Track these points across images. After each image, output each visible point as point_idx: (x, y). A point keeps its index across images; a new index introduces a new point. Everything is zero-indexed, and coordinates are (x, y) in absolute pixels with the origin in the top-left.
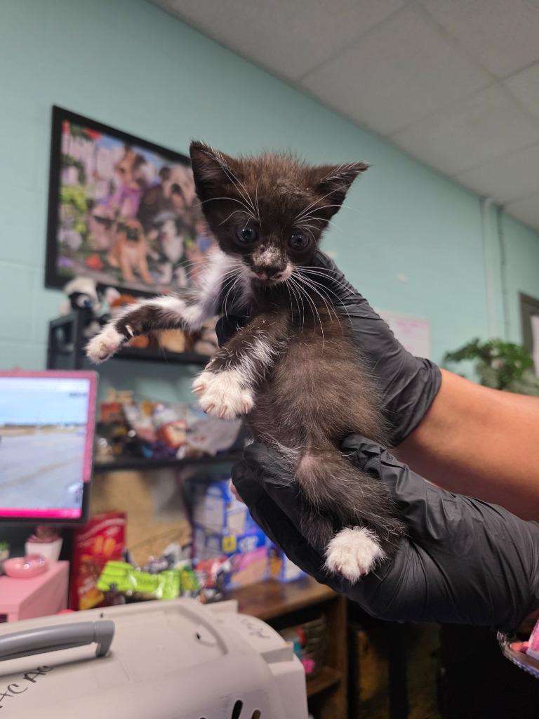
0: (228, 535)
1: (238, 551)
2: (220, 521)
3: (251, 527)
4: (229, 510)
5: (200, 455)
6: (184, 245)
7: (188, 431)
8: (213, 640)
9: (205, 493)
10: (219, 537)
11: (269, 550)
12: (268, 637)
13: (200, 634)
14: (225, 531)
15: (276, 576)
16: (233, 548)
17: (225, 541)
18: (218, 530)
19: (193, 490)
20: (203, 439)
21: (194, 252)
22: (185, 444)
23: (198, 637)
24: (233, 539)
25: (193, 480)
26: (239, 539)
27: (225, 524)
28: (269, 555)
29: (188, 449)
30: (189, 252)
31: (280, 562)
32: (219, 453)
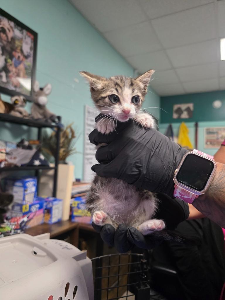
0: (26, 204)
1: (30, 211)
2: (22, 198)
3: (36, 200)
4: (26, 193)
5: (12, 166)
6: (6, 60)
7: (7, 154)
8: (45, 254)
9: (13, 185)
10: (21, 205)
11: (44, 210)
12: (72, 249)
13: (36, 251)
14: (24, 202)
15: (47, 222)
16: (28, 210)
17: (24, 207)
18: (20, 202)
19: (6, 184)
20: (15, 158)
21: (11, 65)
22: (6, 160)
23: (35, 253)
24: (28, 206)
25: (5, 179)
26: (30, 206)
27: (24, 199)
28: (44, 212)
29: (6, 163)
30: (8, 64)
31: (50, 215)
32: (22, 165)
